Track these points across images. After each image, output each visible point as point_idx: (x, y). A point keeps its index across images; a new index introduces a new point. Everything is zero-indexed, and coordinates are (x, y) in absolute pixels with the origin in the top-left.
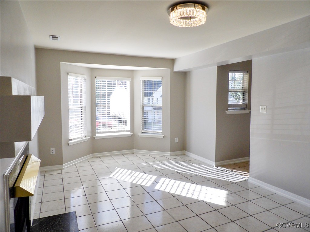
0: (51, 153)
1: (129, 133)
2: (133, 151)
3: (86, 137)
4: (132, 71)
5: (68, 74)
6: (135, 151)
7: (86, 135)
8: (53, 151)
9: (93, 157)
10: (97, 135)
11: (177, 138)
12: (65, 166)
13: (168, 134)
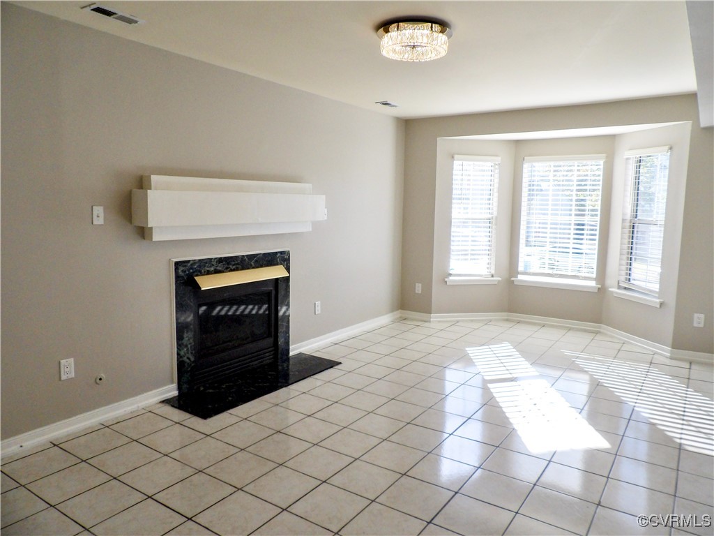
0: (417, 292)
1: (593, 284)
2: (600, 327)
3: (492, 276)
4: (613, 137)
5: (453, 157)
6: (604, 328)
7: (493, 272)
8: (419, 288)
9: (507, 320)
10: (520, 277)
11: (702, 316)
12: (434, 317)
13: (672, 302)
